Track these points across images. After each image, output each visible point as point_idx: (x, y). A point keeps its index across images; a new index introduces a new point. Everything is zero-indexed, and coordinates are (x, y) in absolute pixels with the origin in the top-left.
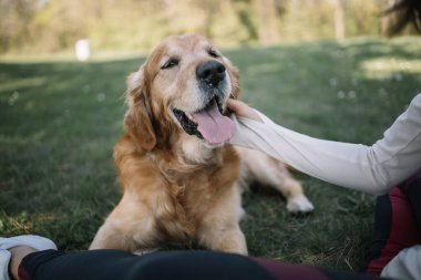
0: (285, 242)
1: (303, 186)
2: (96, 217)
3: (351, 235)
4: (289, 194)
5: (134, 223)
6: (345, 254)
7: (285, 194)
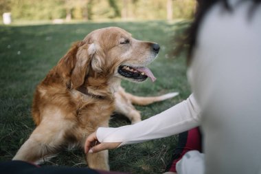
0: (128, 148)
1: (141, 114)
2: (15, 134)
3: (165, 144)
4: (133, 118)
5: (51, 135)
6: (162, 155)
7: (130, 119)
